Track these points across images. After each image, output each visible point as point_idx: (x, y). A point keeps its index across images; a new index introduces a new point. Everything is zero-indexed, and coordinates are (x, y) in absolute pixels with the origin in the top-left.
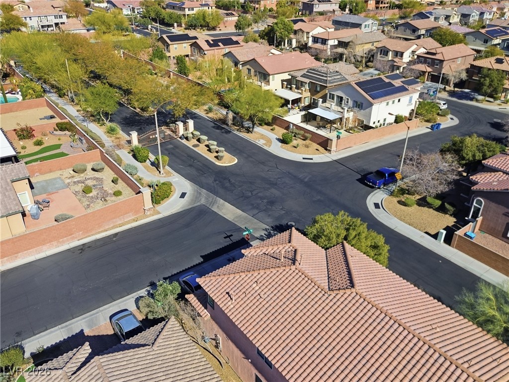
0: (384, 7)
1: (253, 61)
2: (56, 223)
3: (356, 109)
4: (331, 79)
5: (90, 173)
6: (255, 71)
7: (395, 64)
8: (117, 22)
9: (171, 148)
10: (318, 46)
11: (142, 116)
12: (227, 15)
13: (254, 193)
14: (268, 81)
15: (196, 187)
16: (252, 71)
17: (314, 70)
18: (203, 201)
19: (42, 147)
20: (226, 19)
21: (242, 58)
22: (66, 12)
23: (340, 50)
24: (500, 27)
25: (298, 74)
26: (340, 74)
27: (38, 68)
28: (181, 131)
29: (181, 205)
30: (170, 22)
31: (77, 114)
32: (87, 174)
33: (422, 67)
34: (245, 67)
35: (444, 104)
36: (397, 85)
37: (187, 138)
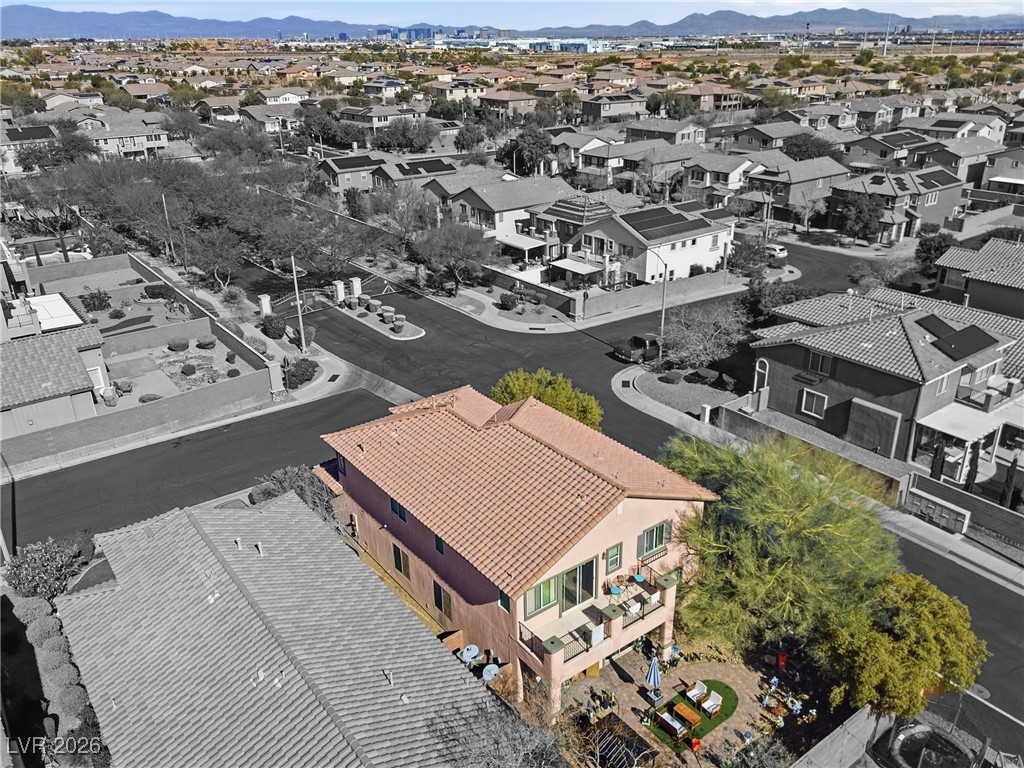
0: (730, 106)
1: (469, 191)
2: (141, 404)
3: (624, 258)
4: (590, 214)
5: (193, 351)
6: (473, 209)
7: (715, 193)
8: (252, 144)
9: (325, 320)
10: (593, 169)
11: (282, 279)
12: (445, 125)
13: (443, 373)
14: (494, 223)
15: (355, 368)
16: (469, 207)
17: (565, 202)
18: (363, 385)
19: (122, 320)
20: (442, 133)
21: (453, 190)
22: (167, 130)
23: (627, 175)
24: (911, 129)
25: (540, 210)
26: (607, 207)
27: (118, 210)
28: (341, 296)
29: (329, 390)
30: (346, 140)
31: (177, 278)
32: (189, 352)
33: (757, 196)
34: (458, 203)
35: (781, 250)
36: (690, 218)
37: (350, 306)
